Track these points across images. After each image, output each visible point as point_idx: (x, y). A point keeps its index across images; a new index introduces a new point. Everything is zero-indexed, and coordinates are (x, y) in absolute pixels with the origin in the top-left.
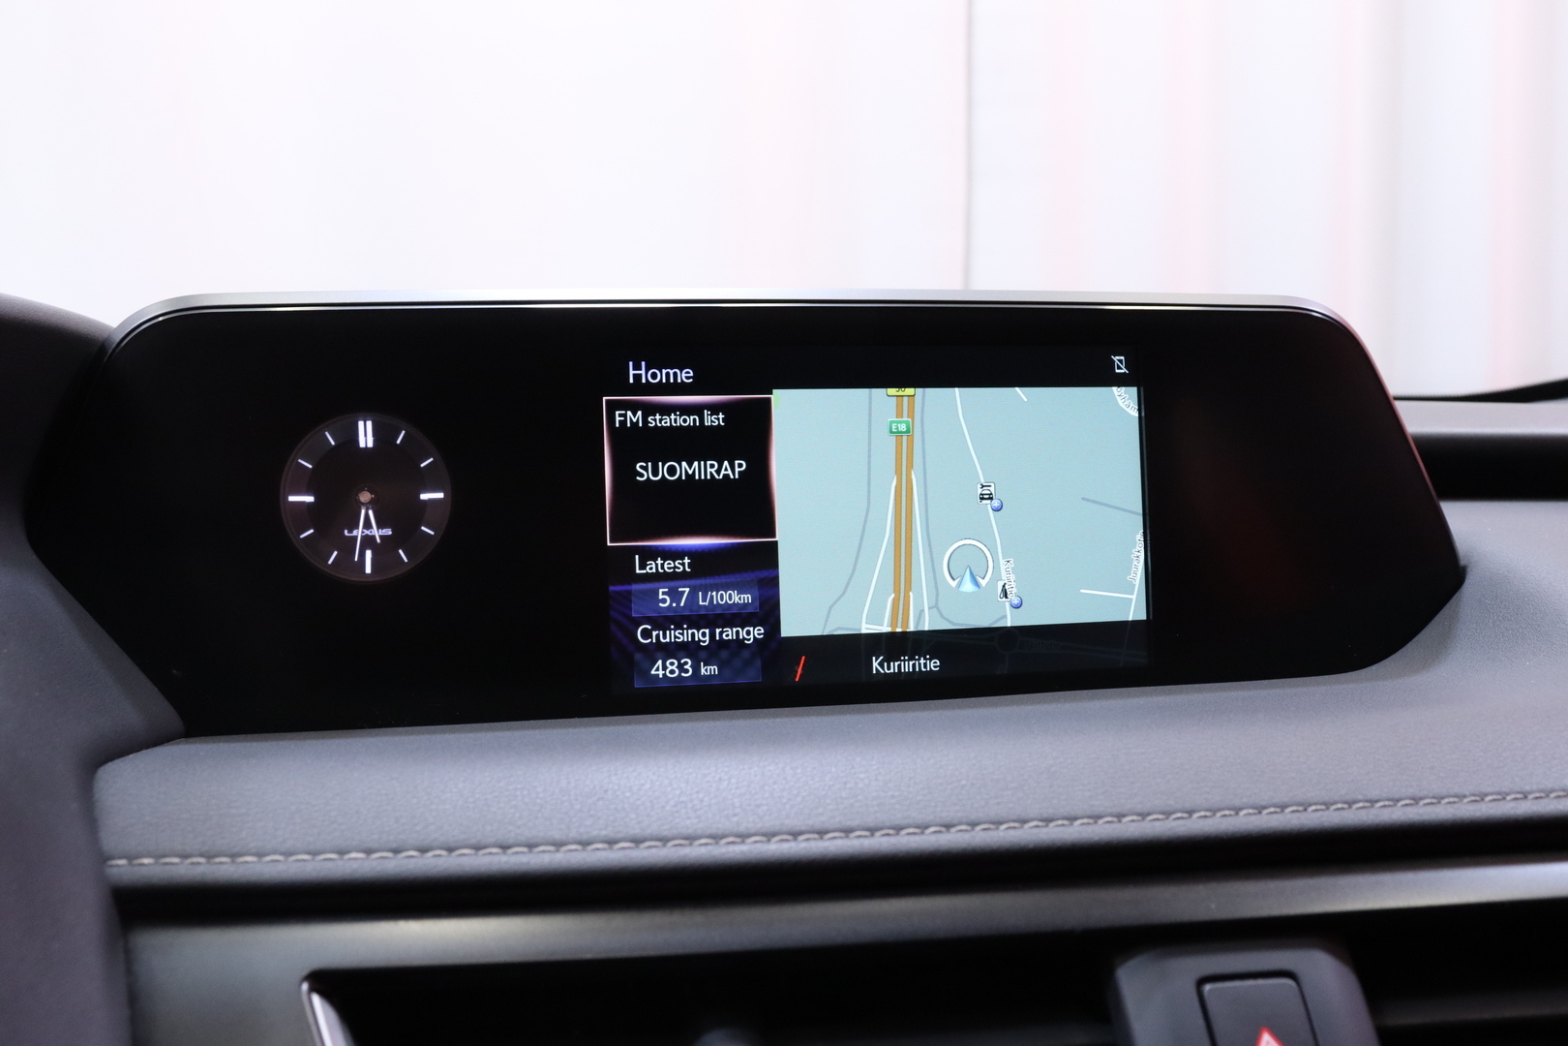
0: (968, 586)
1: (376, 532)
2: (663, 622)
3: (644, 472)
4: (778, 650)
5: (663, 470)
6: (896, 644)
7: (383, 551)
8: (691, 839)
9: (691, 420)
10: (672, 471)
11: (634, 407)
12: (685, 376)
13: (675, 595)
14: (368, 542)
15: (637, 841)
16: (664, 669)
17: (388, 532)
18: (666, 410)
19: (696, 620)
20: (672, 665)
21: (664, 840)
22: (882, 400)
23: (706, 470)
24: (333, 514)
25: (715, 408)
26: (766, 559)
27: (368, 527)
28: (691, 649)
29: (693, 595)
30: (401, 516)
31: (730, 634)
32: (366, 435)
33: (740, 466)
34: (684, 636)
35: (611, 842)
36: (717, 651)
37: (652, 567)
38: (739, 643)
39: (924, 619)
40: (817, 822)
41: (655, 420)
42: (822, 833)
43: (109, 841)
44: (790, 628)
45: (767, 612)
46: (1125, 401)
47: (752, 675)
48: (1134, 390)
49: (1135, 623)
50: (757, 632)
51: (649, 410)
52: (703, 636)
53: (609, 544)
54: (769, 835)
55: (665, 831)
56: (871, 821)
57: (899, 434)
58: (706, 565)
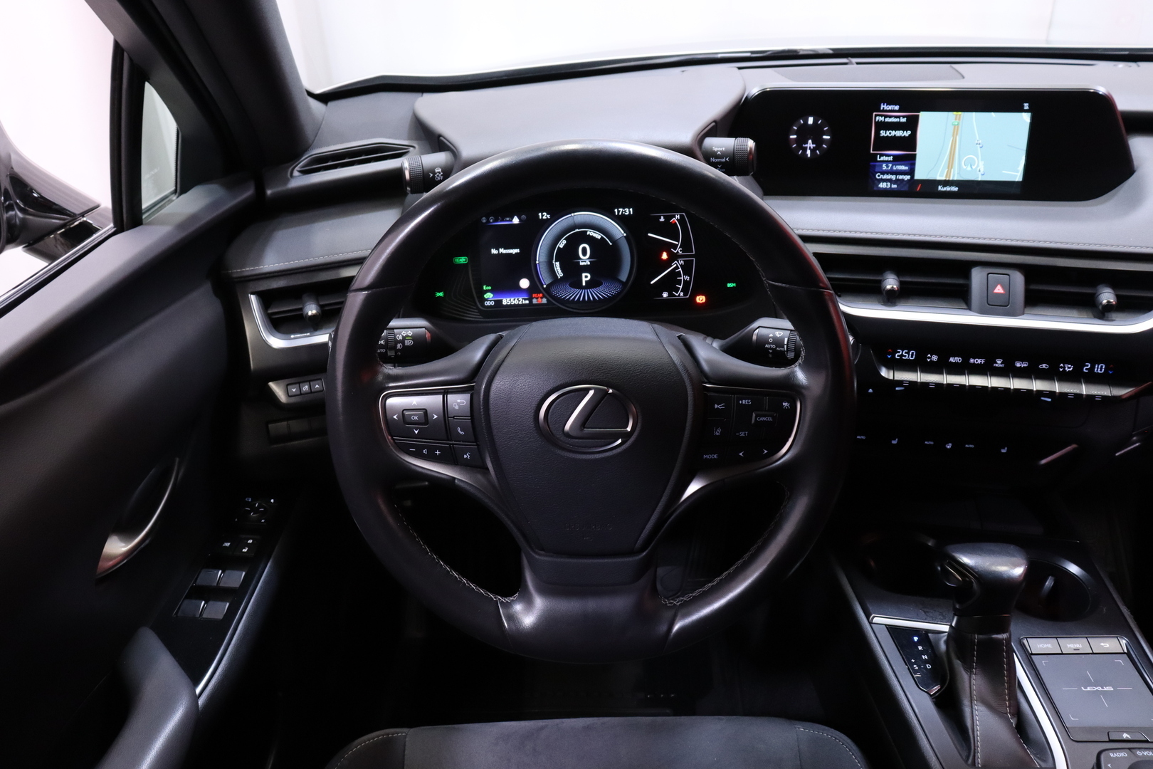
0: (969, 168)
2: (883, 173)
3: (883, 133)
4: (913, 182)
5: (888, 132)
6: (946, 183)
7: (813, 151)
8: (888, 234)
9: (897, 120)
10: (890, 133)
11: (882, 116)
12: (897, 108)
13: (887, 166)
14: (810, 148)
15: (877, 233)
16: (882, 185)
17: (814, 145)
18: (890, 117)
19: (892, 173)
20: (885, 184)
21: (882, 233)
22: (952, 115)
23: (899, 133)
24: (801, 141)
25: (904, 117)
26: (913, 158)
27: (810, 144)
28: (890, 181)
29: (892, 167)
30: (819, 142)
31: (901, 177)
32: (811, 121)
33: (909, 132)
34: (889, 177)
35: (872, 233)
36: (897, 181)
37: (883, 158)
38: (903, 180)
39: (955, 176)
40: (914, 233)
41: (888, 120)
42: (915, 235)
44: (918, 176)
45: (911, 172)
46: (1026, 117)
47: (905, 188)
48: (1029, 114)
49: (1018, 182)
50: (907, 177)
51: (886, 117)
52: (893, 177)
53: (872, 152)
54: (904, 234)
55: (883, 232)
56: (925, 233)
57: (955, 126)
58: (897, 159)
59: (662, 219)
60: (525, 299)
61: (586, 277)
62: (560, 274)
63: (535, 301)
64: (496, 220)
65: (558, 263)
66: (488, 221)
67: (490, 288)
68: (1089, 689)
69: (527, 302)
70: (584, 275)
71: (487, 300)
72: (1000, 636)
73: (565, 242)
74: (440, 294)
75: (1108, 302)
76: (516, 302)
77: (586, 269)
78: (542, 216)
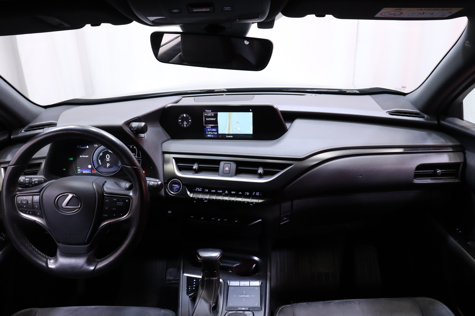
0: (235, 130)
1: (186, 123)
2: (208, 132)
3: (207, 119)
4: (218, 134)
6: (229, 135)
7: (186, 125)
8: (196, 151)
9: (211, 115)
10: (209, 119)
11: (206, 114)
12: (210, 111)
13: (209, 129)
14: (185, 124)
16: (209, 136)
18: (209, 114)
19: (211, 132)
20: (209, 135)
21: (194, 151)
22: (228, 113)
23: (212, 119)
24: (182, 122)
25: (213, 114)
26: (217, 127)
27: (185, 123)
28: (211, 134)
29: (211, 130)
30: (188, 122)
31: (214, 133)
32: (185, 115)
33: (215, 119)
34: (210, 133)
35: (191, 151)
36: (213, 134)
37: (208, 127)
38: (215, 134)
39: (231, 133)
41: (208, 115)
42: (204, 151)
43: (163, 149)
44: (219, 133)
45: (217, 131)
46: (251, 114)
47: (216, 137)
48: (252, 113)
49: (251, 134)
50: (217, 133)
51: (207, 114)
52: (212, 133)
53: (204, 125)
54: (200, 151)
57: (229, 117)
58: (212, 127)
59: (131, 147)
60: (90, 171)
61: (108, 165)
62: (100, 164)
63: (93, 172)
64: (81, 147)
65: (100, 160)
66: (79, 147)
67: (79, 168)
68: (241, 296)
69: (90, 172)
70: (108, 164)
71: (78, 171)
72: (213, 278)
73: (102, 154)
74: (65, 169)
75: (260, 172)
76: (87, 172)
77: (108, 162)
78: (95, 146)
